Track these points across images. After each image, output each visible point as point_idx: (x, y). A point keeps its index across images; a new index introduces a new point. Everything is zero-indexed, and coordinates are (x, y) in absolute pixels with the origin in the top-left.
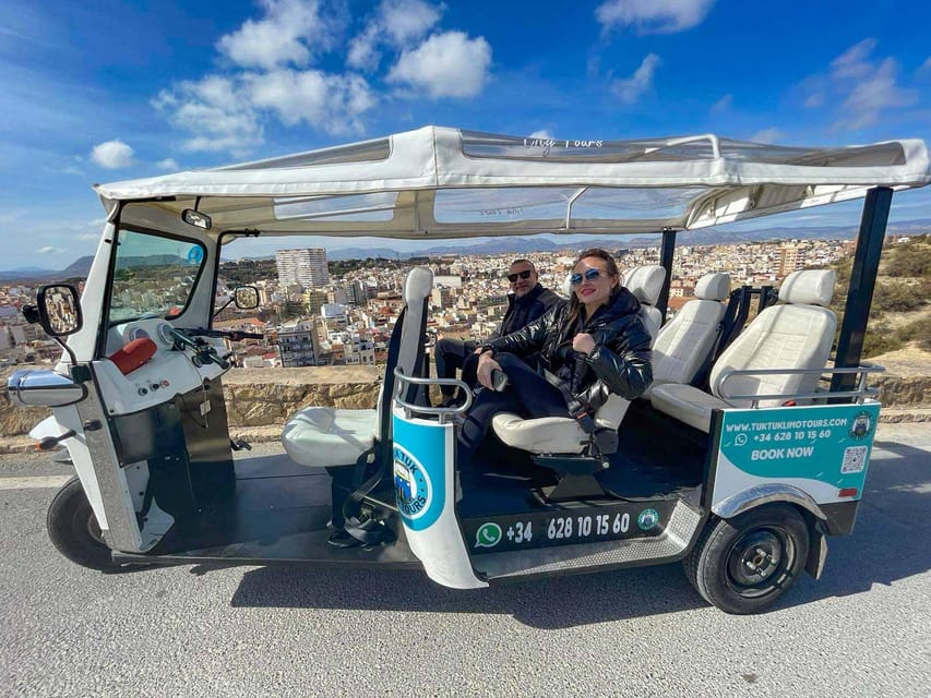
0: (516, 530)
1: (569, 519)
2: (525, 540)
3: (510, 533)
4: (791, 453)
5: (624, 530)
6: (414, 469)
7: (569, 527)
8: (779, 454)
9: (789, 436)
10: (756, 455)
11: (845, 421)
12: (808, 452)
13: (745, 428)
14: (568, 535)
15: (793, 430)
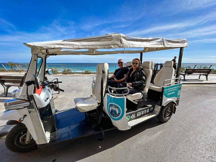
0: (132, 116)
1: (140, 112)
2: (133, 118)
3: (131, 117)
4: (172, 93)
5: (148, 112)
6: (118, 107)
7: (140, 113)
8: (171, 93)
9: (172, 90)
10: (168, 94)
11: (178, 87)
12: (174, 92)
13: (167, 90)
14: (140, 115)
15: (172, 89)
